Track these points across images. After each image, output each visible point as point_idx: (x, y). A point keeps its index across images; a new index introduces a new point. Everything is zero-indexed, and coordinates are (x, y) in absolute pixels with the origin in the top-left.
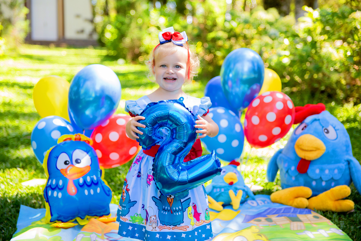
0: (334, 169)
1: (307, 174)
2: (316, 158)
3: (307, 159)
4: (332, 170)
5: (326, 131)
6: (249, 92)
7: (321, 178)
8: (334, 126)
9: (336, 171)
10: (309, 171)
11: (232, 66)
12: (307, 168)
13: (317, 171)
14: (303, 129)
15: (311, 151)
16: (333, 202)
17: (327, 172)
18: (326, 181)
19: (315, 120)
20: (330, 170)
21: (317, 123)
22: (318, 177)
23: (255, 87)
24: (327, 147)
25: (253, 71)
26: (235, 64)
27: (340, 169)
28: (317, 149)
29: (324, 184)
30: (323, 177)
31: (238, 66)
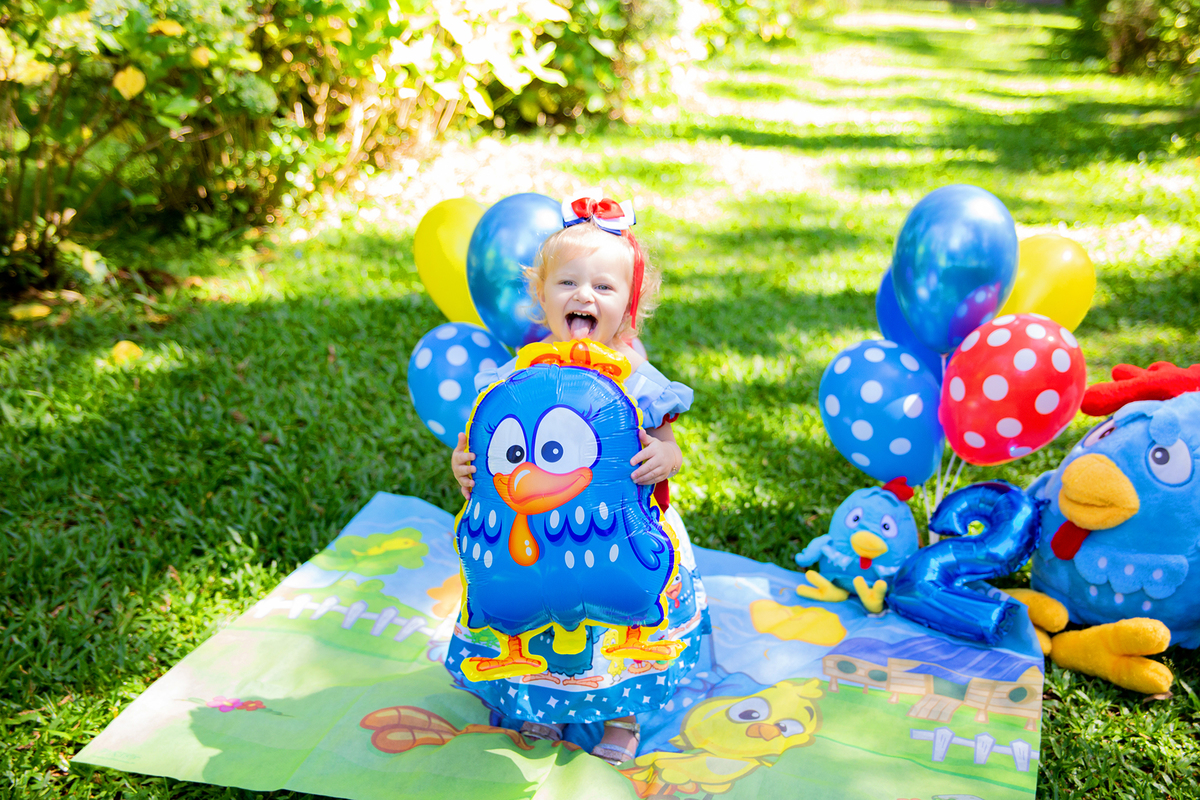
0: (1151, 569)
1: (1074, 563)
2: (1103, 527)
3: (1078, 524)
4: (1145, 570)
5: (1159, 455)
6: (963, 311)
7: (1108, 582)
8: (1193, 444)
9: (1158, 575)
10: (1079, 558)
11: (920, 227)
12: (1076, 549)
13: (1102, 563)
14: (1102, 436)
15: (1086, 505)
16: (1115, 658)
17: (1129, 571)
18: (1125, 595)
19: (1142, 417)
20: (1139, 567)
21: (1138, 427)
22: (1103, 580)
23: (981, 297)
24: (1143, 502)
25: (976, 249)
26: (928, 226)
27: (1171, 573)
28: (1107, 504)
29: (1119, 599)
30: (1112, 581)
31: (937, 231)
